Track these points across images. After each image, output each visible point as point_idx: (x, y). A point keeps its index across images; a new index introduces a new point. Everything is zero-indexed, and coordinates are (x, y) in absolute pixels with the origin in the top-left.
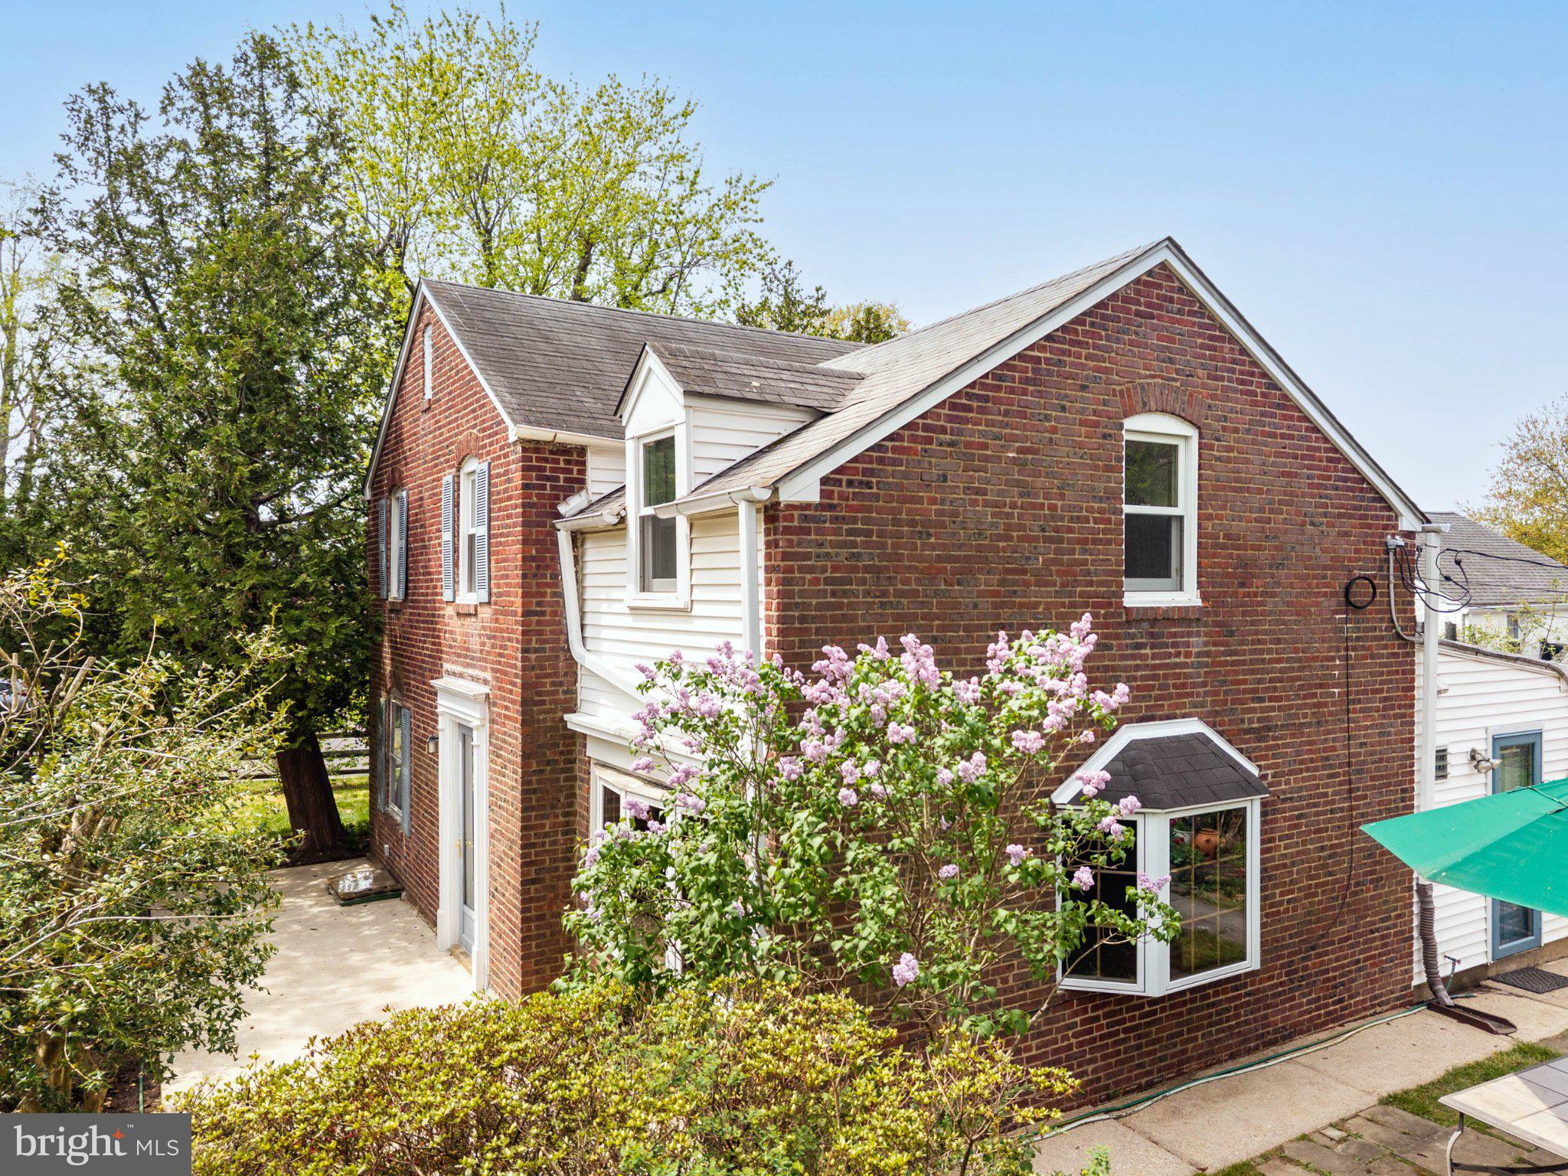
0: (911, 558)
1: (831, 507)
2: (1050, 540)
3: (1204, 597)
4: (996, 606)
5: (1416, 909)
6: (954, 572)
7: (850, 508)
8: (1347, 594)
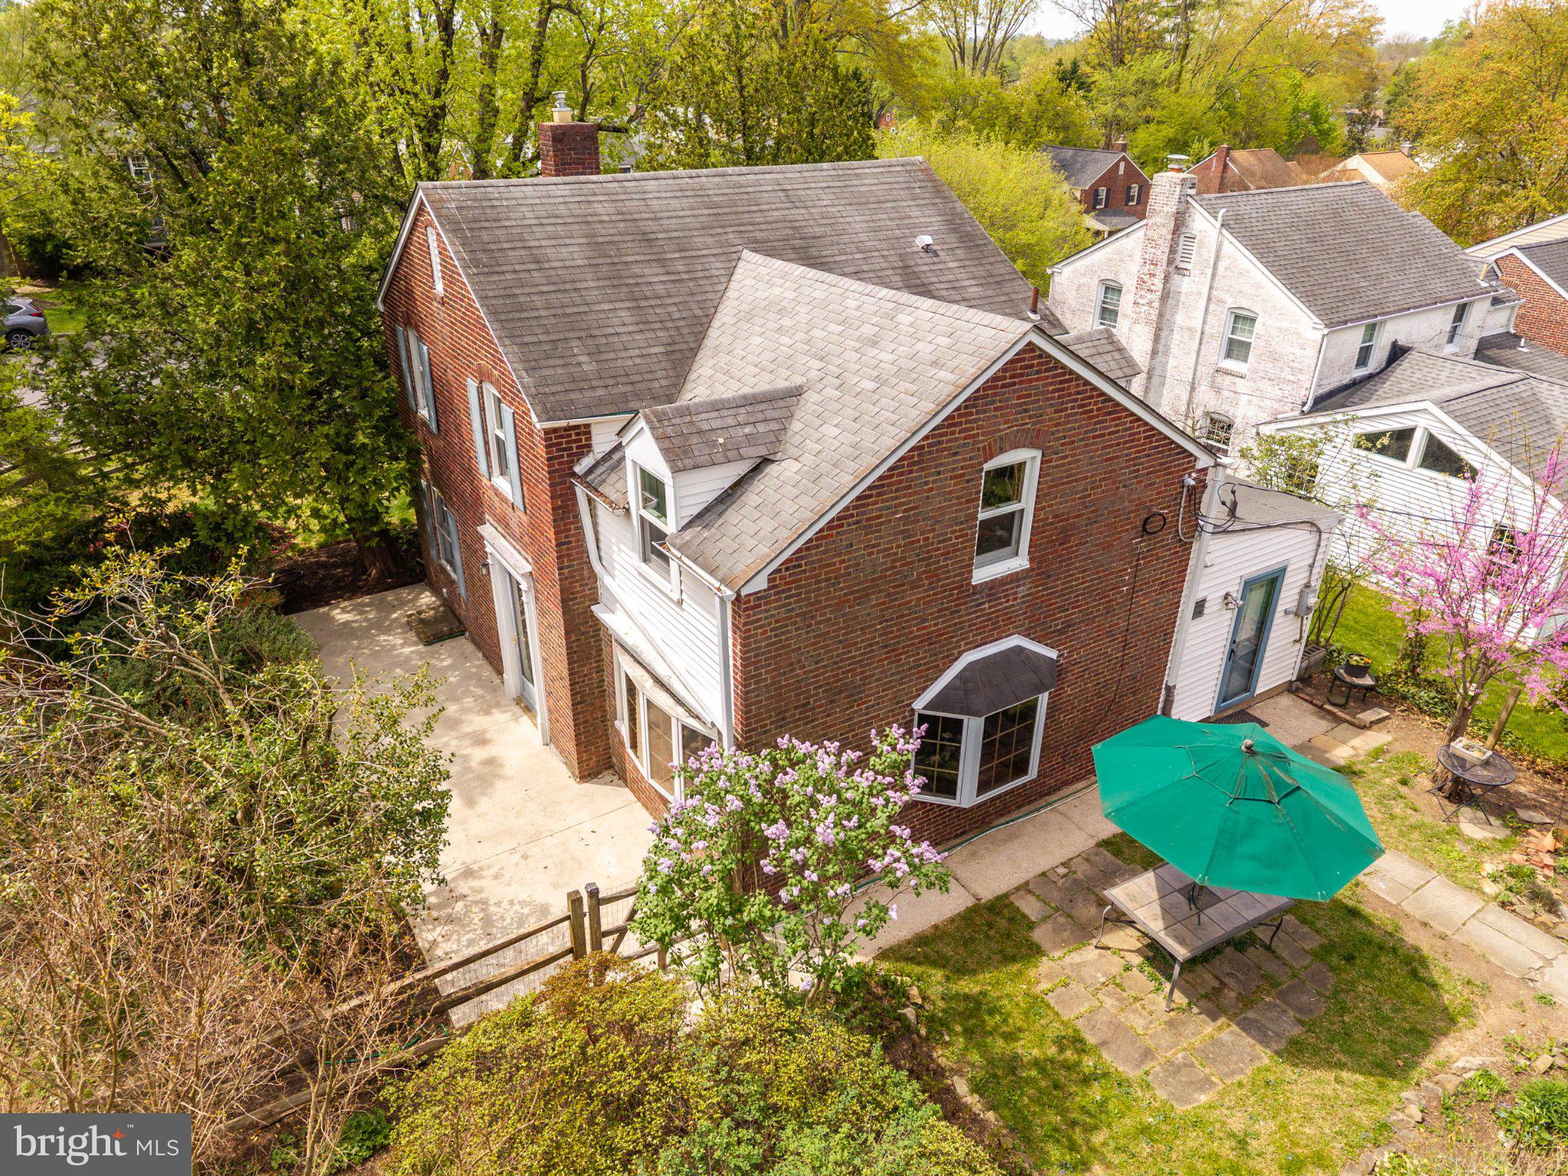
0: (827, 600)
1: (775, 587)
2: (923, 560)
3: (1031, 560)
4: (882, 610)
5: (1162, 699)
6: (855, 599)
7: (786, 583)
8: (1144, 525)
